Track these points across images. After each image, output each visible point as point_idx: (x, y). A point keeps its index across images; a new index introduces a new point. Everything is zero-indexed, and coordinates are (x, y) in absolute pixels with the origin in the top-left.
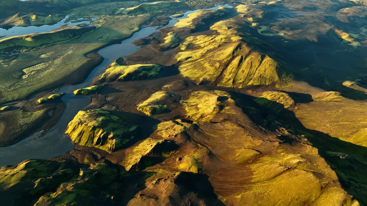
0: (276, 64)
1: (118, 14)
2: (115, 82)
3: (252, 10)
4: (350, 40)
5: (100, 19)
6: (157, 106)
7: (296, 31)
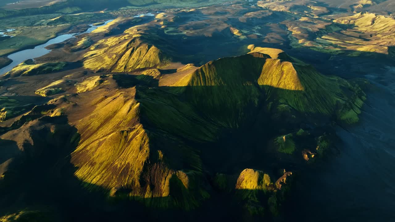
0: (158, 51)
1: (38, 25)
2: (20, 77)
3: (167, 16)
4: (239, 35)
5: (16, 30)
6: (53, 89)
7: (198, 30)
